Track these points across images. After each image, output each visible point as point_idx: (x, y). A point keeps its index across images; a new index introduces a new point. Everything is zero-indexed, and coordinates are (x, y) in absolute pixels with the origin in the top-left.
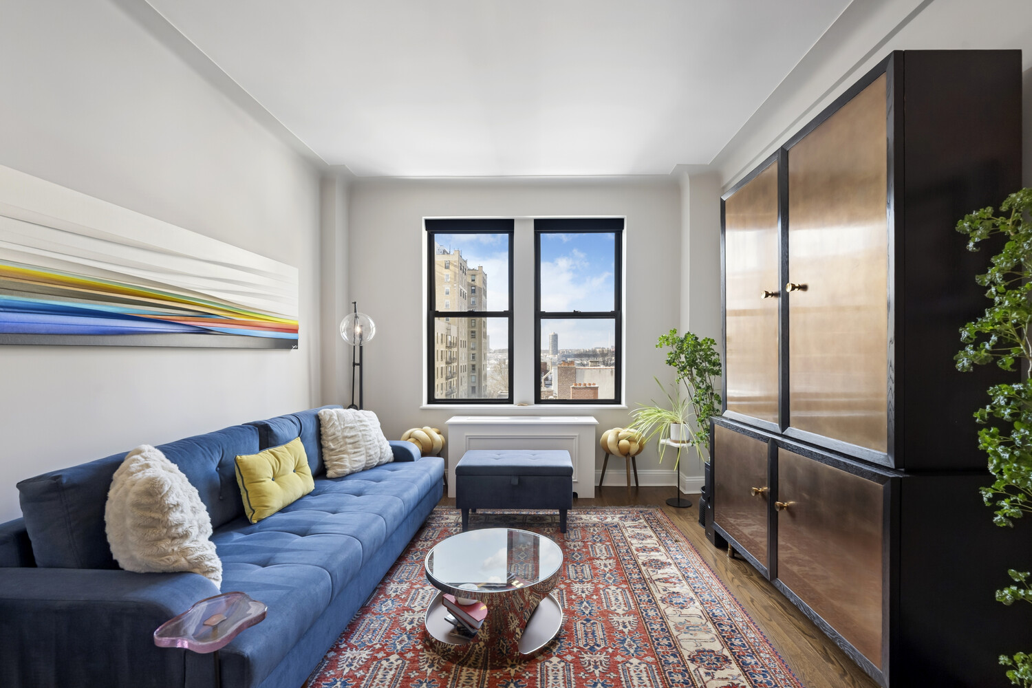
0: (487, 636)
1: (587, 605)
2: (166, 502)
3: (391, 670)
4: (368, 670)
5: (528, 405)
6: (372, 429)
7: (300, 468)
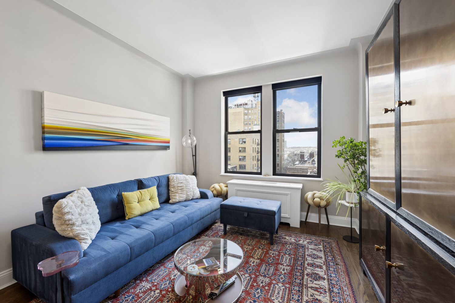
0: (194, 293)
1: (260, 292)
2: (63, 211)
3: (152, 297)
4: (145, 294)
5: (268, 176)
6: (191, 184)
7: (152, 198)
